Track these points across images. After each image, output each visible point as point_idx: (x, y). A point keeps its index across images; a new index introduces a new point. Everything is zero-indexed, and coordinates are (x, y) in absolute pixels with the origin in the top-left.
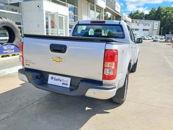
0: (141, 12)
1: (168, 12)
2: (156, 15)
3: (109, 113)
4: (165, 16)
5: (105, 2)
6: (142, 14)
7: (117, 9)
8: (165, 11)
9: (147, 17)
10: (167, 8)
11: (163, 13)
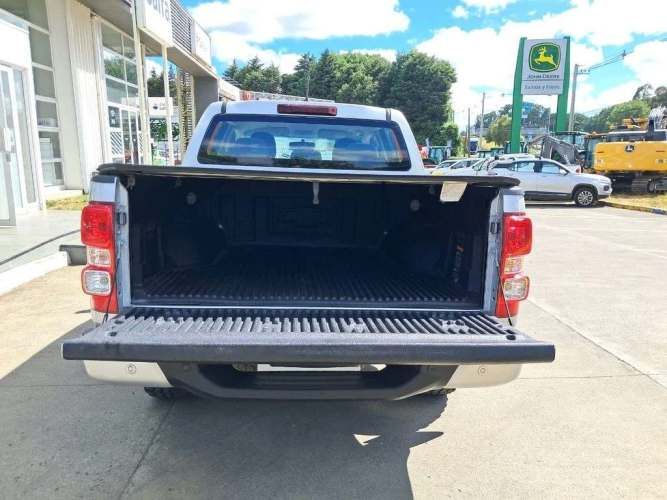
0: (269, 66)
1: (355, 70)
2: (318, 81)
3: (442, 434)
4: (345, 86)
5: (168, 18)
6: (271, 73)
7: (200, 52)
8: (344, 68)
9: (290, 85)
10: (350, 58)
11: (338, 74)
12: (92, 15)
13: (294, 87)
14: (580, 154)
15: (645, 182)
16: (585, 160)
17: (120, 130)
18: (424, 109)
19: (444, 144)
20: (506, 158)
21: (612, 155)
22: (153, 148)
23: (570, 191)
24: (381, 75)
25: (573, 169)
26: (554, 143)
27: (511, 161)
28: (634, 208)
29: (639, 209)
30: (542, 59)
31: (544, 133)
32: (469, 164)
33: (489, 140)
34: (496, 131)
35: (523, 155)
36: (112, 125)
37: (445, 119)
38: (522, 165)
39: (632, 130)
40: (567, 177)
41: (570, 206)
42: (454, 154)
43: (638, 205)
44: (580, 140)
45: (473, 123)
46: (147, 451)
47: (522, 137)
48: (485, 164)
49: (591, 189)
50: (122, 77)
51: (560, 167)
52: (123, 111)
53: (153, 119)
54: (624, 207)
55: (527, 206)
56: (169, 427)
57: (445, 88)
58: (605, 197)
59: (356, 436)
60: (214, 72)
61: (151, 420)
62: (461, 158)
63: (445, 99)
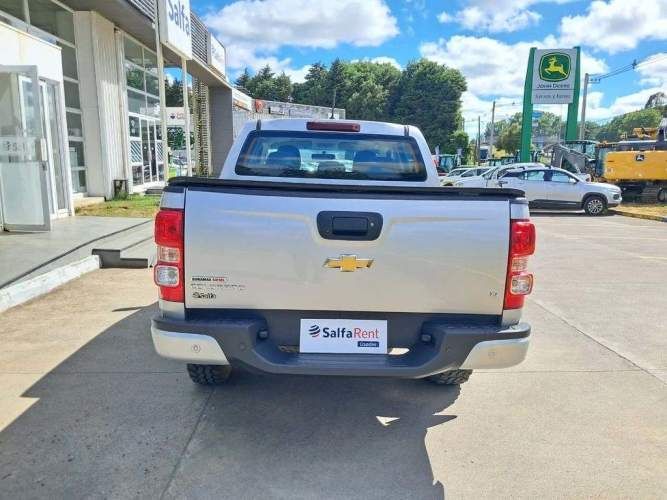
0: (279, 75)
1: (365, 78)
2: (329, 90)
3: (455, 417)
4: (356, 95)
5: (188, 33)
6: (283, 81)
7: (215, 63)
8: (355, 77)
9: (302, 94)
10: (360, 68)
11: (349, 83)
12: (115, 29)
13: (305, 96)
14: (591, 162)
15: (655, 191)
16: (596, 169)
17: (140, 139)
18: (435, 117)
19: (455, 152)
20: (517, 167)
21: (622, 164)
22: (169, 156)
23: (579, 200)
24: (391, 84)
25: (582, 178)
26: (564, 151)
27: (522, 170)
28: (644, 217)
29: (648, 218)
30: (552, 68)
31: (556, 141)
32: (479, 172)
33: (499, 148)
34: (507, 139)
35: (533, 164)
36: (132, 134)
37: (455, 128)
38: (532, 174)
39: (642, 139)
40: (577, 187)
41: (580, 215)
42: (464, 162)
43: (647, 213)
44: (590, 149)
45: (483, 131)
46: (196, 427)
47: (532, 145)
48: (496, 173)
49: (601, 197)
50: (141, 88)
51: (570, 176)
52: (142, 121)
53: (170, 128)
54: (633, 216)
55: (532, 214)
56: (213, 408)
57: (456, 97)
58: (615, 205)
59: (378, 418)
60: (227, 82)
61: (196, 403)
62: (471, 166)
63: (455, 107)
